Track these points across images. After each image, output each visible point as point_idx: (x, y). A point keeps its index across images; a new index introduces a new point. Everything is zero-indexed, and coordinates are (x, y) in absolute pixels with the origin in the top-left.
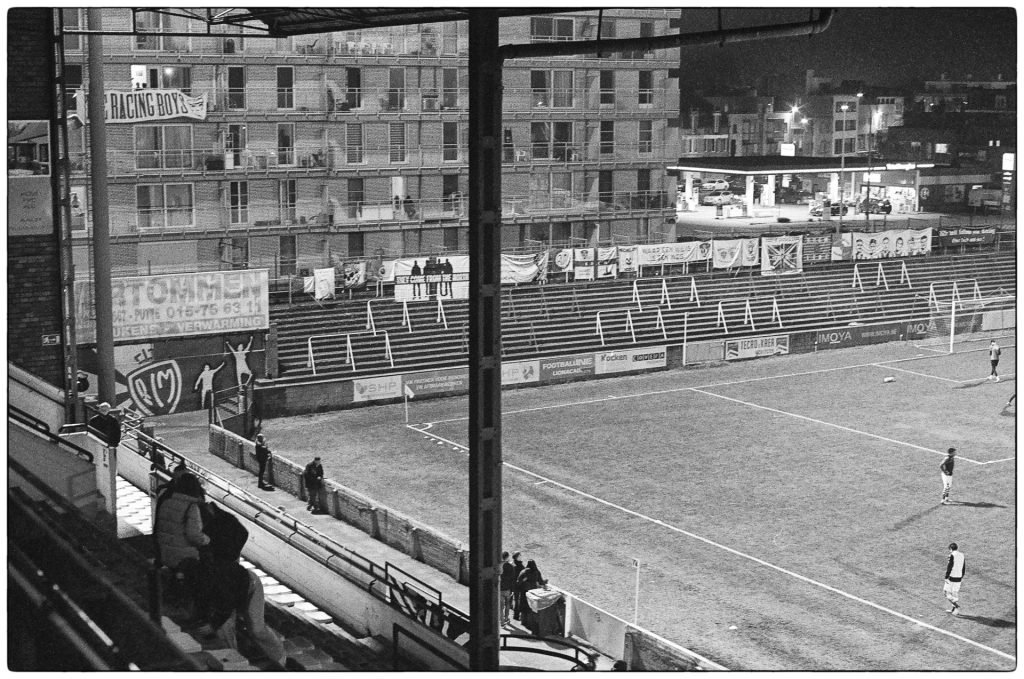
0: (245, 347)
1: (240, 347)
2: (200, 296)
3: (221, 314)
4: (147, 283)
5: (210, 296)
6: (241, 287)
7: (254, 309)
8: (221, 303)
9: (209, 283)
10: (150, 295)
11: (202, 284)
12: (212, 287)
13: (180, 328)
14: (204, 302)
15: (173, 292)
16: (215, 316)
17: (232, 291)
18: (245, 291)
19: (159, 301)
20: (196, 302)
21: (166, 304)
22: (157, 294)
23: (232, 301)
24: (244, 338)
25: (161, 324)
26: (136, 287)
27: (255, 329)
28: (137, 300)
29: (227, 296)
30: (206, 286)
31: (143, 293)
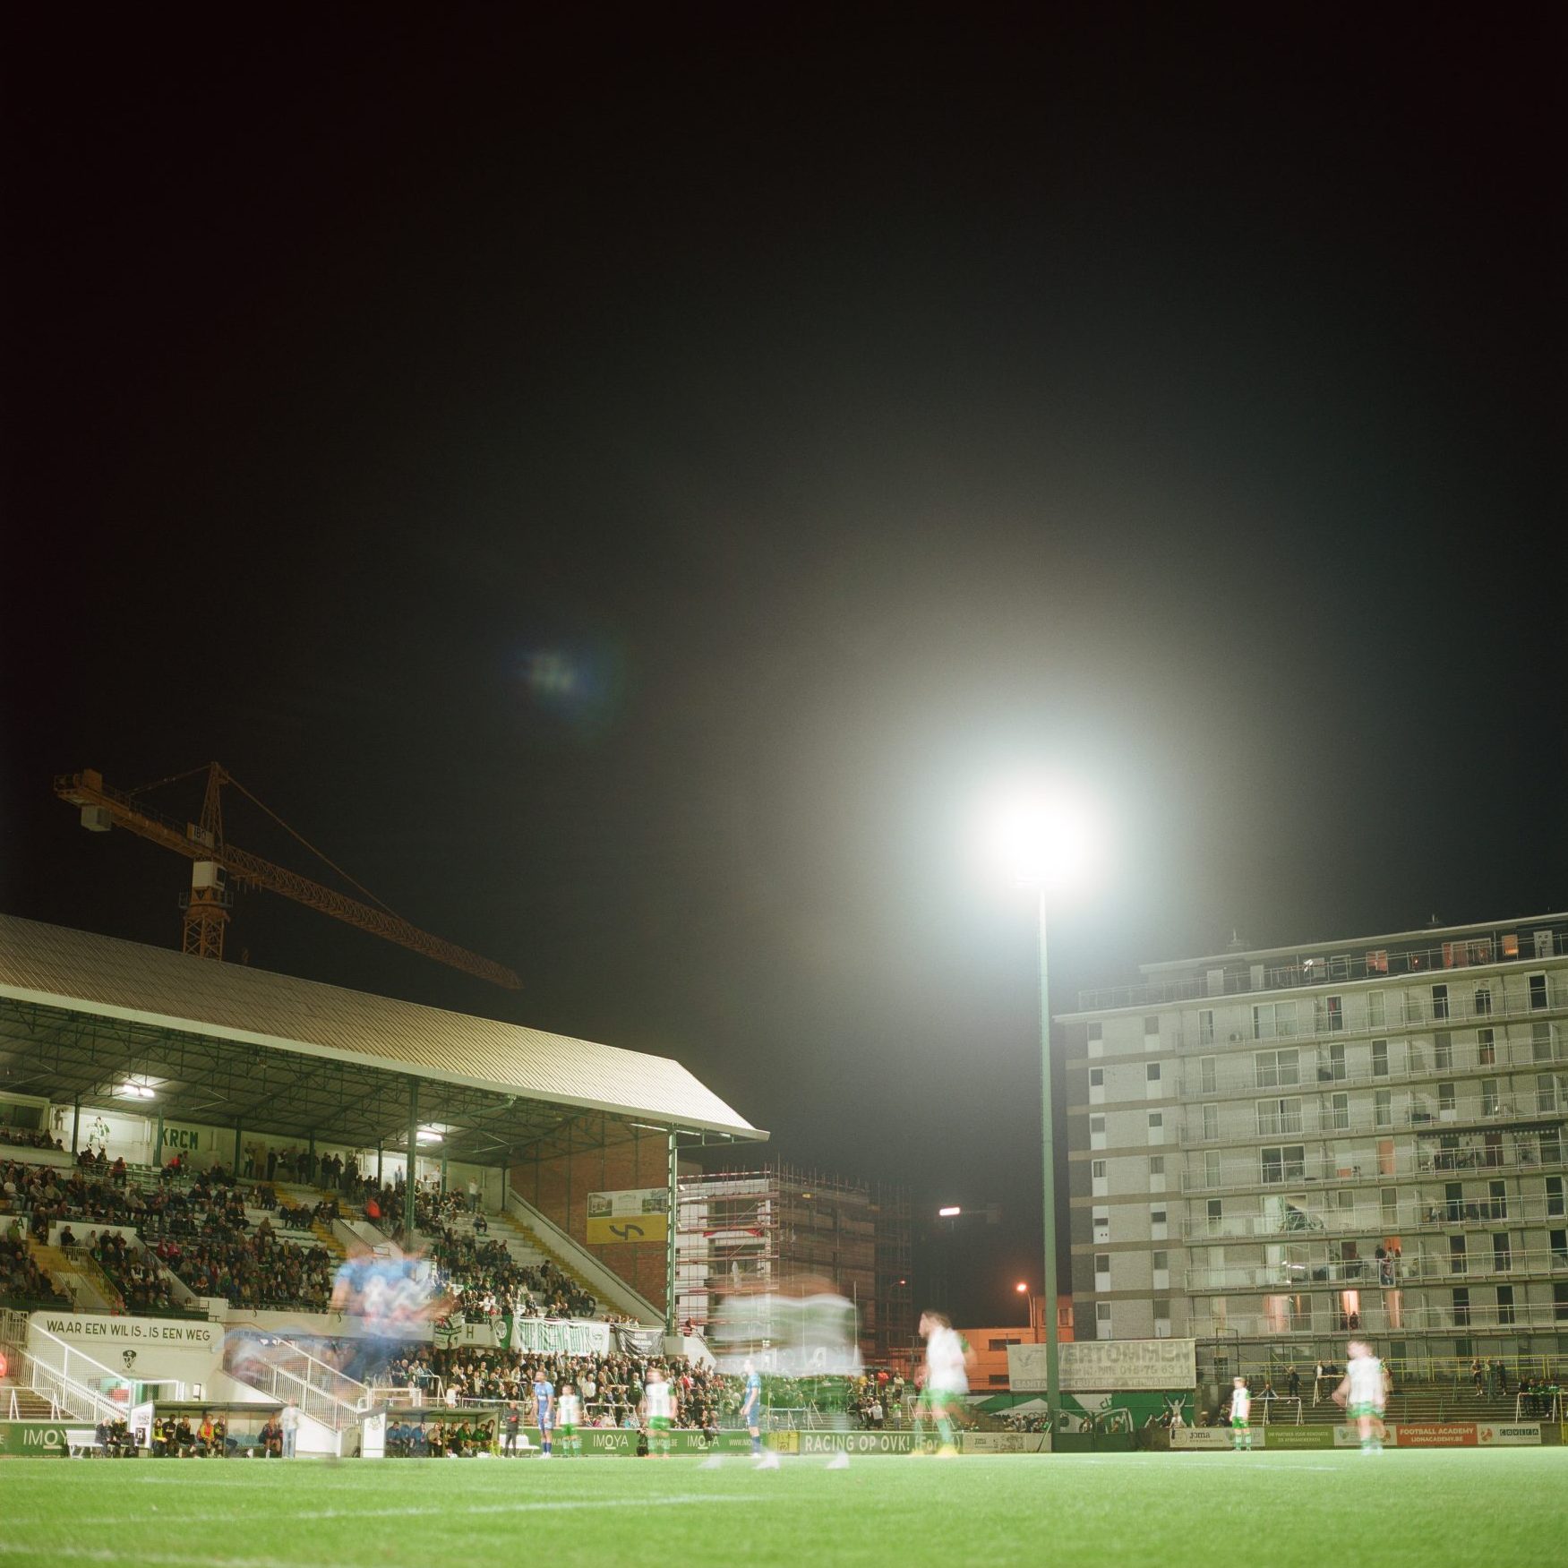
0: (1180, 1402)
1: (1177, 1402)
2: (1144, 1358)
3: (1160, 1374)
4: (1106, 1347)
5: (1151, 1359)
6: (1175, 1353)
7: (1185, 1371)
8: (1160, 1364)
9: (1151, 1348)
10: (1109, 1356)
11: (1146, 1350)
12: (1153, 1352)
13: (1130, 1383)
14: (1147, 1363)
15: (1125, 1355)
16: (1155, 1375)
17: (1167, 1356)
18: (1178, 1356)
19: (1116, 1361)
20: (1141, 1363)
21: (1120, 1363)
22: (1114, 1356)
23: (1168, 1364)
24: (1179, 1395)
25: (1116, 1379)
26: (1099, 1349)
27: (1186, 1387)
28: (1100, 1360)
29: (1164, 1359)
30: (1148, 1351)
31: (1103, 1354)
